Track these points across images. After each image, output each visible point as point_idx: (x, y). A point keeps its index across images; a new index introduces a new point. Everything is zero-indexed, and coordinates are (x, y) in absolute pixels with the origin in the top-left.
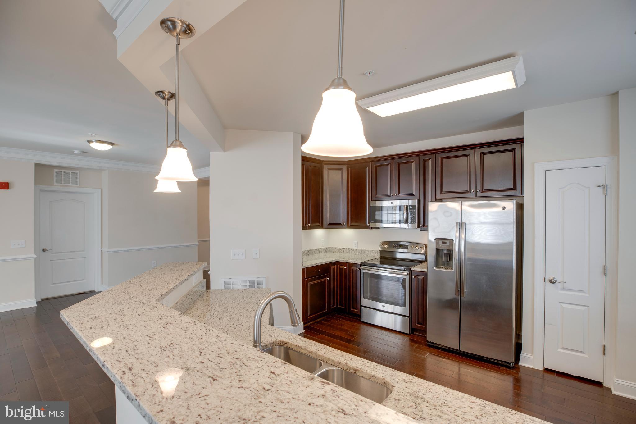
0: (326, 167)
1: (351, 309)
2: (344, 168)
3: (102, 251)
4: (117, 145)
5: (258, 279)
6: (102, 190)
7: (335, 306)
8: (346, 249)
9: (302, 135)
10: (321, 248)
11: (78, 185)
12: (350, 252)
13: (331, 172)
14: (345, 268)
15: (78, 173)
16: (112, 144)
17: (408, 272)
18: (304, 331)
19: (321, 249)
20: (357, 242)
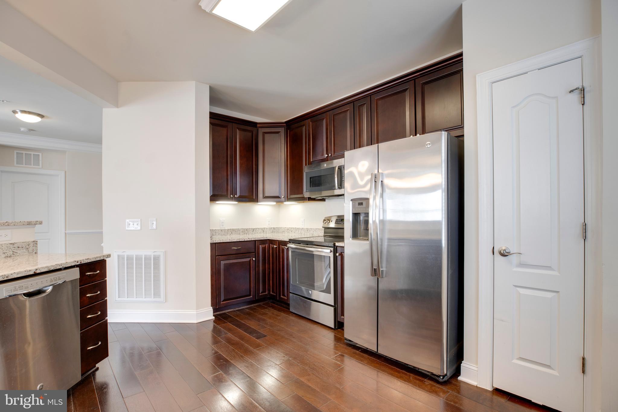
0: (261, 131)
1: (282, 296)
2: (282, 130)
3: (65, 233)
4: (48, 117)
5: (155, 254)
6: (65, 172)
7: (267, 293)
8: (293, 228)
9: (210, 87)
10: (266, 227)
11: (41, 166)
12: (297, 232)
13: (266, 135)
14: (275, 246)
15: (40, 154)
16: (42, 116)
17: (332, 249)
18: (214, 318)
19: (265, 229)
20: (303, 219)
